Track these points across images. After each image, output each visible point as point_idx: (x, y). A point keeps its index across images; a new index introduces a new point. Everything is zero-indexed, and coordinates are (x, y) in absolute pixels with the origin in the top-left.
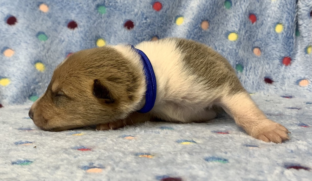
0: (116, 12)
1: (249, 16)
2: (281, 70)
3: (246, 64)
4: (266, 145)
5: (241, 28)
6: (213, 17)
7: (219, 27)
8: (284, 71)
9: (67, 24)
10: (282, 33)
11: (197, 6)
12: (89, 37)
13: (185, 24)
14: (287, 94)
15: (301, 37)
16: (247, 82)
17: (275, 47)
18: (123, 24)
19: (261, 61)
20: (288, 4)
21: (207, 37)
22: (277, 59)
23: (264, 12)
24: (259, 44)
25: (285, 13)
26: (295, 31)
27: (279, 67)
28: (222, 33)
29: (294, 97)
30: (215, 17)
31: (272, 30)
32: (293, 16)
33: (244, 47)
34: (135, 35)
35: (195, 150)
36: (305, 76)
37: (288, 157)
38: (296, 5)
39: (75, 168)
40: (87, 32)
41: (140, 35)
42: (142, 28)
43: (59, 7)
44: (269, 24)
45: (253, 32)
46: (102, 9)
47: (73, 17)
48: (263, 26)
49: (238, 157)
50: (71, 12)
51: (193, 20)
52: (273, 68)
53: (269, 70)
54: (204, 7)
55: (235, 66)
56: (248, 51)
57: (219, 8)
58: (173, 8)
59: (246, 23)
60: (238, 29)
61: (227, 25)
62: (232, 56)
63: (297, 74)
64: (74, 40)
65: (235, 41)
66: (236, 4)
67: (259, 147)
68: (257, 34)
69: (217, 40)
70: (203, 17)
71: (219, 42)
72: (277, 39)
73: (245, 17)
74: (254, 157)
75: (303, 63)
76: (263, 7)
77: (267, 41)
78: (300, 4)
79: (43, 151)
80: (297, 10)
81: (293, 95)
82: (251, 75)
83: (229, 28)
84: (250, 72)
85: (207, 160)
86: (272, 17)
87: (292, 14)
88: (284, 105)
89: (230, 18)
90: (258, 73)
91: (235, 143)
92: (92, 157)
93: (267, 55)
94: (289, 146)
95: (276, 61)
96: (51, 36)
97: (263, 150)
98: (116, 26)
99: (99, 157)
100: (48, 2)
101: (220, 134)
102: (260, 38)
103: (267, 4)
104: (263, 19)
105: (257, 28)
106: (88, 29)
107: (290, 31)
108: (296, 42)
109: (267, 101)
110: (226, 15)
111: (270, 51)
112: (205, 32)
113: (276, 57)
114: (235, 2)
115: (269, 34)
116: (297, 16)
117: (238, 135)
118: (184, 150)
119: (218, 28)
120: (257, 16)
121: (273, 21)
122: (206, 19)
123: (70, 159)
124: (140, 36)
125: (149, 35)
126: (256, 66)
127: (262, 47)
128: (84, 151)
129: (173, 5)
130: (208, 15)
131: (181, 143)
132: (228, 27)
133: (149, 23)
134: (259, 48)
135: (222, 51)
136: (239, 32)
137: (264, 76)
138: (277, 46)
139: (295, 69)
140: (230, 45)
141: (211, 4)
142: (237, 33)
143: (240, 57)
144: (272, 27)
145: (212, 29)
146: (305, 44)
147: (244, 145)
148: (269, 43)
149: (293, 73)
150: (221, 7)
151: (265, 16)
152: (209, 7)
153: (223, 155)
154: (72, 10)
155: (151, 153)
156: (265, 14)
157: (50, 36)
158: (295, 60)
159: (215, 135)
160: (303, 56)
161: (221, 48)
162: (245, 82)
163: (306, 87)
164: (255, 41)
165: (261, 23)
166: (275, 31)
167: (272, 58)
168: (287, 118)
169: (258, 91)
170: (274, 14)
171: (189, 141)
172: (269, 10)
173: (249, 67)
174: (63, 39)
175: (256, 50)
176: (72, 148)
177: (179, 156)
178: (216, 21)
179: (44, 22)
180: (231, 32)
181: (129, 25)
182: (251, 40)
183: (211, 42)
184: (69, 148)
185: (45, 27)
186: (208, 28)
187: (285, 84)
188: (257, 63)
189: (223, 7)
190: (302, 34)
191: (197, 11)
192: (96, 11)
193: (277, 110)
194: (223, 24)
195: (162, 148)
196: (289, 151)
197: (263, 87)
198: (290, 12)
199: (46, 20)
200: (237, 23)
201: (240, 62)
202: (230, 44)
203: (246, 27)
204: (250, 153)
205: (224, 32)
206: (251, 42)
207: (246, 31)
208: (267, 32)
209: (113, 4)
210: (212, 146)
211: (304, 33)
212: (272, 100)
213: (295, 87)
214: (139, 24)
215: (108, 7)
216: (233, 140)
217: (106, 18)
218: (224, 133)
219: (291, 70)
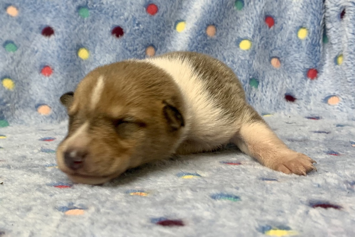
0: (101, 15)
1: (265, 18)
2: (306, 85)
3: (262, 78)
4: (286, 178)
5: (255, 34)
6: (221, 21)
7: (229, 33)
8: (309, 86)
9: (41, 31)
10: (306, 39)
11: (201, 8)
12: (69, 46)
13: (187, 30)
14: (314, 115)
15: (329, 44)
16: (263, 100)
17: (298, 57)
18: (111, 31)
19: (280, 74)
20: (313, 3)
21: (214, 45)
22: (300, 71)
23: (283, 14)
24: (278, 53)
25: (309, 14)
26: (322, 37)
27: (303, 81)
28: (231, 41)
29: (322, 118)
30: (223, 21)
31: (293, 35)
32: (320, 18)
33: (259, 58)
34: (125, 45)
35: (199, 186)
36: (334, 92)
37: (314, 193)
38: (323, 5)
39: (50, 210)
40: (66, 39)
41: (132, 44)
42: (133, 36)
43: (30, 10)
44: (291, 28)
45: (271, 39)
46: (84, 12)
47: (48, 21)
48: (283, 30)
49: (253, 193)
50: (47, 16)
51: (196, 24)
52: (295, 83)
53: (291, 85)
54: (210, 9)
55: (248, 81)
56: (264, 62)
57: (229, 9)
58: (172, 11)
59: (261, 27)
60: (251, 35)
61: (237, 30)
62: (244, 68)
63: (325, 90)
64: (50, 50)
65: (247, 50)
66: (250, 4)
67: (278, 180)
68: (275, 40)
69: (225, 49)
70: (209, 20)
71: (228, 52)
72: (300, 46)
73: (259, 20)
74: (272, 194)
75: (333, 76)
76: (283, 7)
77: (287, 50)
78: (328, 3)
79: (12, 188)
80: (324, 10)
81: (320, 115)
82: (269, 91)
83: (241, 33)
84: (267, 88)
85: (214, 197)
86: (294, 20)
87: (319, 15)
88: (309, 129)
89: (242, 22)
90: (277, 89)
91: (249, 176)
92: (72, 196)
93: (288, 66)
94: (316, 179)
95: (298, 73)
96: (22, 45)
97: (283, 185)
98: (101, 33)
99: (81, 195)
100: (18, 4)
101: (229, 165)
102: (279, 46)
103: (287, 4)
104: (282, 22)
105: (276, 34)
106: (67, 36)
107: (316, 36)
108: (324, 50)
109: (288, 123)
110: (237, 18)
111: (292, 62)
112: (211, 39)
113: (299, 69)
114: (248, 1)
115: (290, 41)
116: (324, 19)
117: (252, 165)
118: (185, 185)
119: (227, 34)
120: (274, 18)
121: (294, 24)
122: (212, 23)
123: (45, 198)
124: (131, 46)
125: (143, 45)
126: (275, 81)
127: (282, 57)
128: (62, 188)
129: (171, 7)
130: (215, 17)
131: (182, 177)
132: (239, 33)
133: (142, 30)
134: (278, 58)
135: (232, 63)
136: (253, 38)
137: (284, 92)
138: (301, 55)
139: (322, 83)
140: (242, 56)
141: (218, 5)
142: (250, 41)
143: (255, 69)
144: (293, 32)
145: (220, 36)
146: (335, 53)
147: (260, 179)
148: (290, 52)
149: (320, 89)
150: (231, 8)
151: (285, 18)
152: (215, 9)
153: (234, 191)
154: (48, 14)
155: (145, 190)
156: (285, 16)
157: (20, 45)
158: (322, 72)
159: (224, 167)
160: (333, 67)
161: (231, 59)
162: (261, 100)
163: (337, 105)
164: (273, 50)
165: (281, 28)
166: (297, 37)
167: (295, 71)
168: (313, 144)
169: (277, 111)
170: (296, 16)
171: (192, 175)
172: (290, 10)
173: (266, 82)
174: (36, 48)
175: (274, 61)
176: (48, 185)
177: (179, 193)
178: (225, 25)
179: (13, 28)
180: (242, 39)
181: (118, 32)
182: (268, 49)
183: (218, 51)
184: (43, 185)
185: (14, 34)
186: (215, 34)
187: (310, 102)
188: (275, 77)
189: (234, 7)
190: (331, 40)
191: (201, 14)
192: (77, 14)
193: (300, 135)
194: (233, 29)
195: (159, 183)
196: (315, 186)
197: (283, 105)
198: (316, 13)
199: (16, 26)
200: (250, 28)
201: (254, 76)
202: (241, 54)
203: (262, 32)
204: (267, 188)
205: (234, 39)
206: (268, 51)
207: (261, 37)
208: (288, 38)
209: (98, 6)
210: (220, 180)
211: (333, 39)
212: (294, 122)
213: (323, 106)
214: (130, 31)
215: (91, 9)
216: (246, 173)
217: (89, 23)
218: (235, 164)
219: (318, 85)
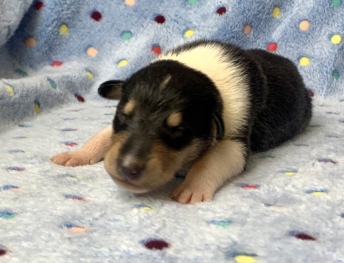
7: (323, 28)
16: (342, 90)
21: (306, 38)
28: (324, 34)
30: (317, 17)
33: (343, 54)
50: (160, 5)
55: (331, 72)
61: (332, 25)
62: (331, 60)
65: (337, 45)
69: (317, 42)
71: (319, 44)
89: (337, 18)
110: (333, 15)
112: (303, 32)
119: (321, 28)
122: (305, 19)
130: (308, 13)
132: (333, 28)
140: (332, 49)
142: (342, 36)
145: (313, 30)
154: (161, 3)
178: (319, 21)
180: (335, 34)
183: (309, 43)
186: (309, 28)
201: (337, 69)
202: (331, 47)
205: (327, 33)
